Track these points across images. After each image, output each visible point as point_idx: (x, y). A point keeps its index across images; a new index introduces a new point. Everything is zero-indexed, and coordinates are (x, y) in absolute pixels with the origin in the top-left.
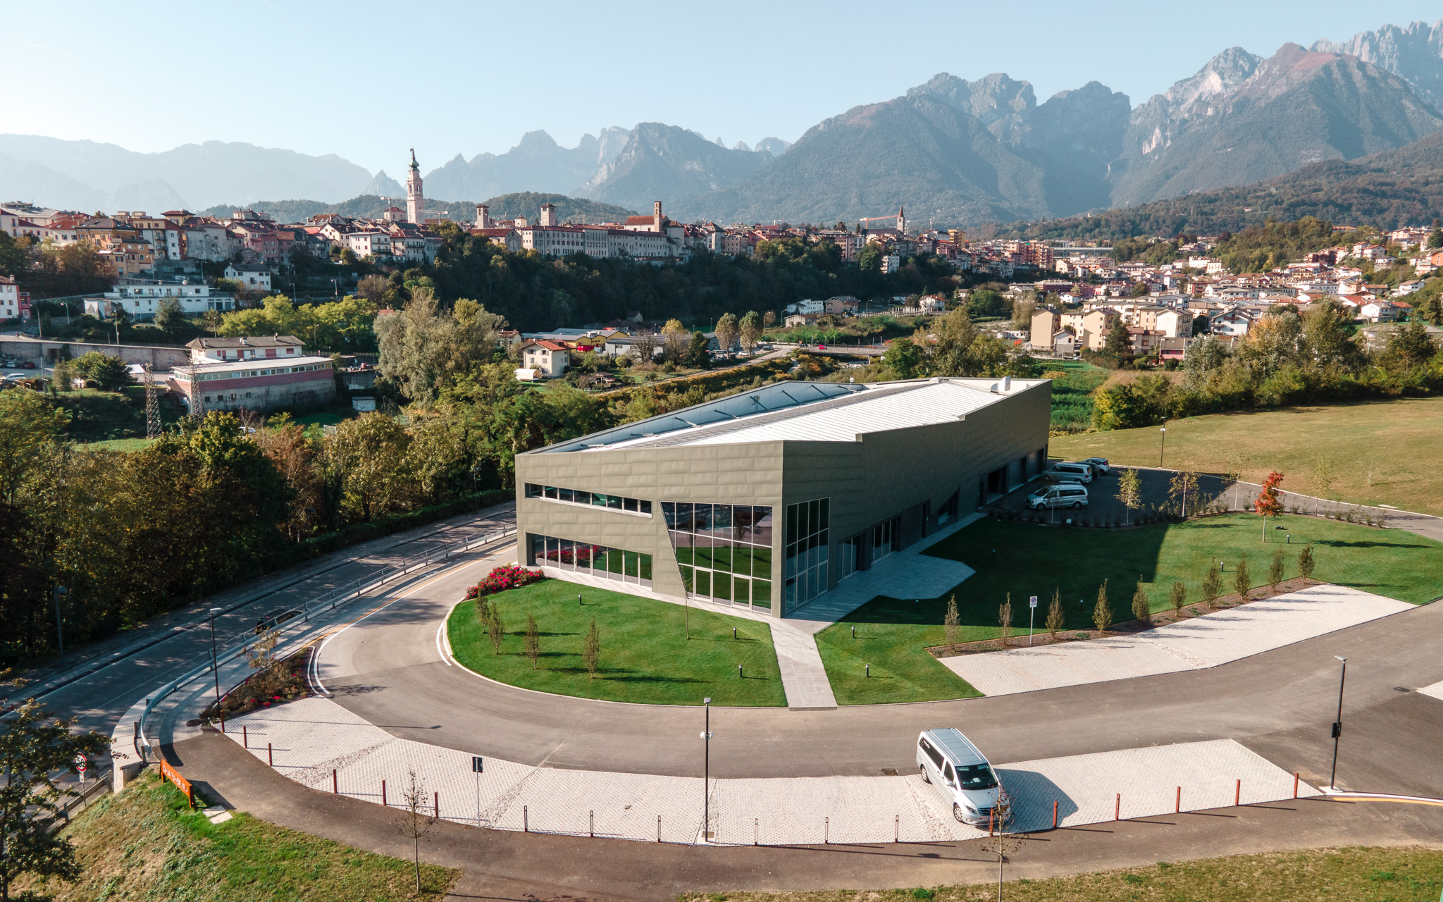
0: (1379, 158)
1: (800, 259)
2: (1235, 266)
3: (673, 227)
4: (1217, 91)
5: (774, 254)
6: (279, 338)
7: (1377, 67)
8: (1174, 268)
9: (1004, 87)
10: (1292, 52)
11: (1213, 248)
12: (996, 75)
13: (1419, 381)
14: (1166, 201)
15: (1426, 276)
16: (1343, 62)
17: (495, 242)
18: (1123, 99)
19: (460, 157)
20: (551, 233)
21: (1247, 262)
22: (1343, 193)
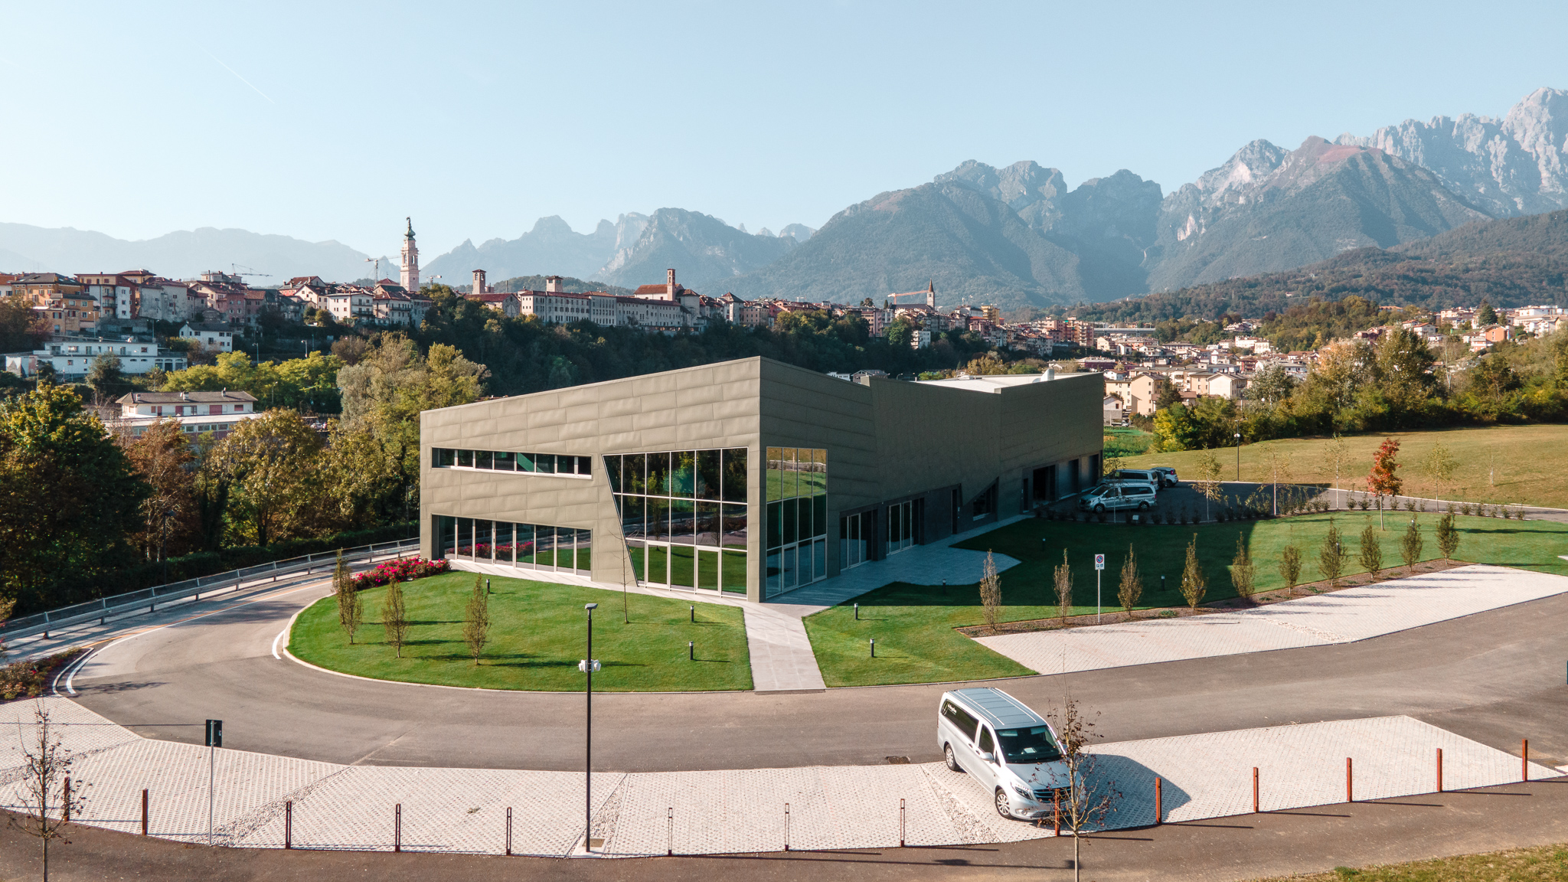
0: (1415, 246)
1: (824, 332)
2: (1283, 345)
3: (688, 295)
4: (1247, 181)
5: (796, 325)
6: (227, 393)
7: (1402, 159)
8: (1220, 347)
9: (1033, 174)
10: (1316, 146)
11: (1258, 328)
12: (1025, 163)
13: (1514, 407)
14: (1205, 285)
15: (1483, 352)
16: (1368, 154)
17: (491, 307)
18: (1153, 188)
19: (468, 242)
20: (554, 299)
21: (1296, 341)
22: (1383, 279)
